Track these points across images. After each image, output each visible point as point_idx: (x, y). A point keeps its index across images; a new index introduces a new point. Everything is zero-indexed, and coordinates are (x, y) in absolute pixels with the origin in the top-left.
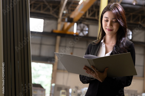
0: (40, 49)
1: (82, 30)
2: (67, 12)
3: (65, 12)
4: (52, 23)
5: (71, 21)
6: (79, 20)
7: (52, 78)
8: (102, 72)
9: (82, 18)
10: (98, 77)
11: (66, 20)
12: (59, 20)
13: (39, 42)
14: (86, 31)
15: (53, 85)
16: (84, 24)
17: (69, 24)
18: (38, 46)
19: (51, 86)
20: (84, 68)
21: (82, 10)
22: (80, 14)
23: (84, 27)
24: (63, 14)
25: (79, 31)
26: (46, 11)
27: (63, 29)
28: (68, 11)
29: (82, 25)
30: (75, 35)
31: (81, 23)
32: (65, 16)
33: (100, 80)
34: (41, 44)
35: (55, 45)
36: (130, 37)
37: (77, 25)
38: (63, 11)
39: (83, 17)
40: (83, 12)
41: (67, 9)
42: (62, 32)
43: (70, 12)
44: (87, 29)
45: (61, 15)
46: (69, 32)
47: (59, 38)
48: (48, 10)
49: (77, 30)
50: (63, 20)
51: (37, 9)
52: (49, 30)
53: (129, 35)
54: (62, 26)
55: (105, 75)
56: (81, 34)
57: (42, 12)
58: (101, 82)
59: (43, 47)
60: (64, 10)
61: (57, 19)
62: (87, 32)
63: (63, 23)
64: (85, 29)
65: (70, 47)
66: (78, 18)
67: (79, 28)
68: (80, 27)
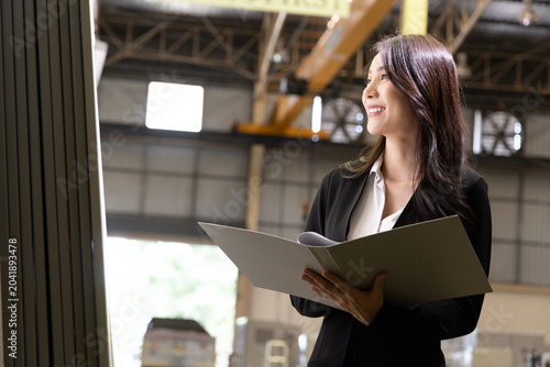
0: (194, 194)
1: (341, 123)
2: (286, 58)
3: (278, 58)
4: (233, 97)
5: (300, 88)
6: (329, 86)
7: (239, 297)
8: (366, 288)
9: (338, 78)
10: (352, 307)
11: (284, 86)
12: (260, 88)
13: (188, 169)
14: (356, 124)
15: (242, 321)
16: (347, 98)
17: (292, 100)
18: (186, 183)
19: (236, 327)
20: (305, 277)
21: (339, 50)
22: (330, 62)
23: (347, 111)
24: (272, 64)
25: (329, 127)
26: (209, 56)
27: (272, 118)
28: (290, 54)
29: (341, 103)
30: (315, 138)
31: (335, 96)
32: (279, 71)
33: (361, 319)
34: (196, 176)
35: (245, 179)
36: (516, 143)
37: (324, 103)
38: (272, 54)
39: (344, 74)
40: (343, 58)
41: (285, 46)
42: (269, 131)
43: (296, 56)
44: (360, 117)
45: (264, 68)
46: (293, 131)
47: (258, 151)
48: (219, 53)
49: (324, 120)
50: (272, 87)
51: (178, 52)
52: (222, 124)
53: (513, 135)
54: (270, 107)
55: (376, 299)
56: (339, 137)
57: (196, 60)
58: (367, 323)
59: (204, 184)
60: (276, 50)
61: (250, 85)
62: (359, 129)
63: (274, 98)
64: (350, 118)
65: (300, 184)
66: (326, 79)
67: (330, 114)
68: (335, 109)
